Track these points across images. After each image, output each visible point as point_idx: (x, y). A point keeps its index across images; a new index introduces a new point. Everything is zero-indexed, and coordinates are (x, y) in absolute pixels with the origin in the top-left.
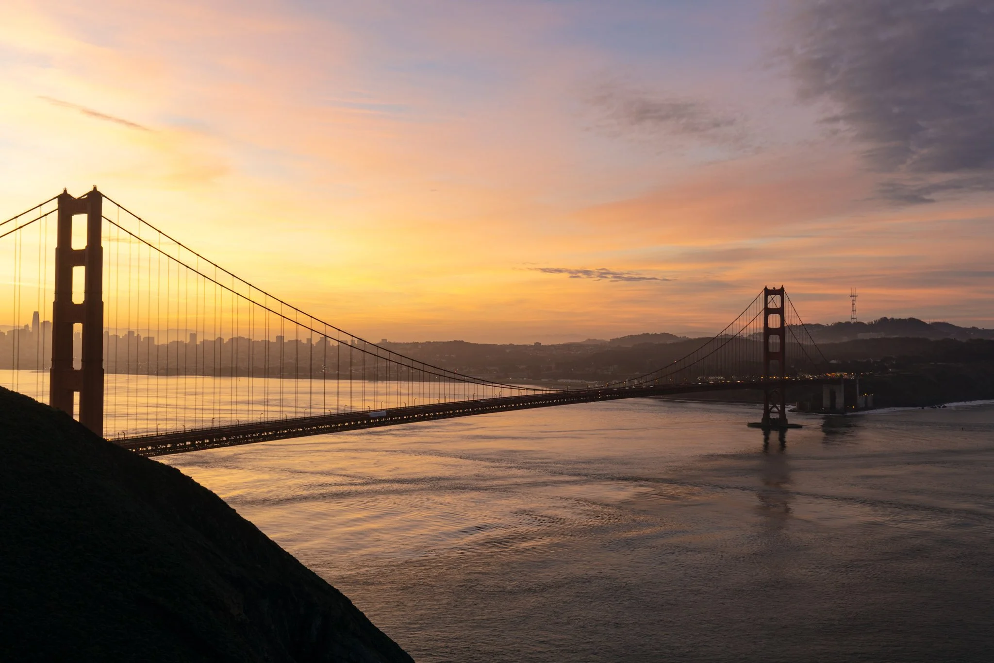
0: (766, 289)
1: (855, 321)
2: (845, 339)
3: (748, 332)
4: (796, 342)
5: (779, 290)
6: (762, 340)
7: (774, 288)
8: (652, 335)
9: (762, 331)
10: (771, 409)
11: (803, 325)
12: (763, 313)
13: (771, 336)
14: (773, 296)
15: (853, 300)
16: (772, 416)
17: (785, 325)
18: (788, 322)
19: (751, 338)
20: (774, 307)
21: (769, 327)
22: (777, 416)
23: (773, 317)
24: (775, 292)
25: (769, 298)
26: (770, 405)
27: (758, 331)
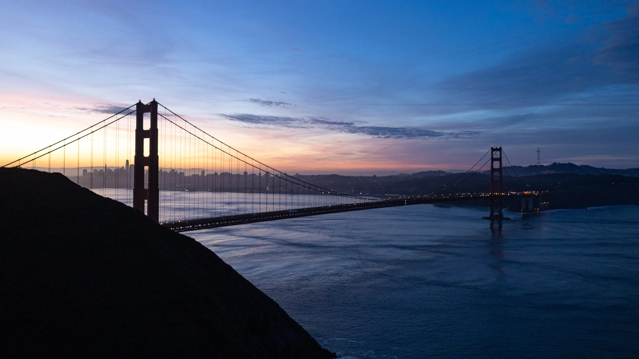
0: (492, 148)
1: (539, 164)
2: (534, 174)
3: (483, 170)
4: (508, 175)
5: (499, 149)
6: (490, 174)
7: (496, 148)
8: (433, 171)
9: (490, 169)
10: (494, 210)
11: (511, 167)
12: (490, 161)
13: (498, 173)
14: (496, 152)
15: (538, 154)
16: (495, 214)
17: (502, 167)
18: (504, 165)
19: (485, 173)
20: (496, 157)
21: (494, 167)
22: (497, 214)
23: (496, 162)
24: (497, 150)
25: (494, 153)
26: (494, 208)
27: (488, 170)
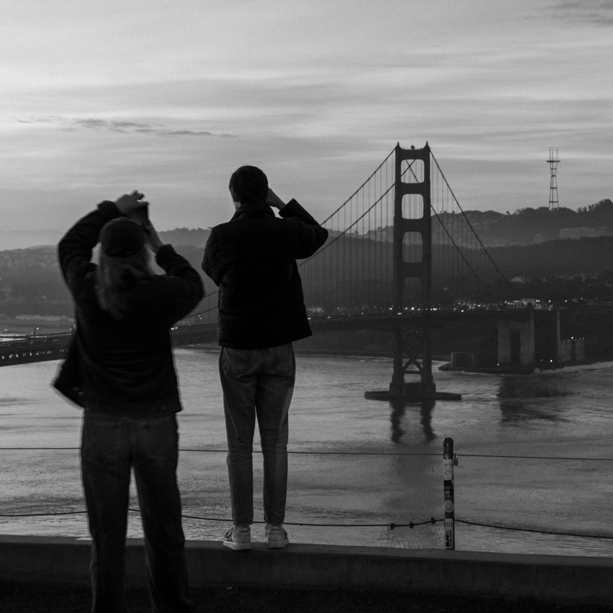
0: (398, 149)
1: (556, 205)
2: (539, 239)
3: (366, 225)
4: (451, 244)
5: (421, 150)
6: (391, 240)
7: (413, 147)
8: (193, 231)
9: (391, 223)
10: (406, 366)
11: (463, 213)
12: (392, 193)
13: (407, 234)
14: (410, 161)
15: (552, 169)
16: (409, 379)
17: (432, 214)
18: (437, 208)
19: (372, 237)
20: (413, 181)
21: (403, 216)
22: (418, 378)
23: (410, 200)
24: (413, 154)
25: (404, 164)
26: (405, 361)
27: (384, 226)
